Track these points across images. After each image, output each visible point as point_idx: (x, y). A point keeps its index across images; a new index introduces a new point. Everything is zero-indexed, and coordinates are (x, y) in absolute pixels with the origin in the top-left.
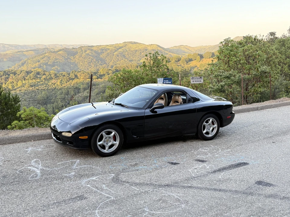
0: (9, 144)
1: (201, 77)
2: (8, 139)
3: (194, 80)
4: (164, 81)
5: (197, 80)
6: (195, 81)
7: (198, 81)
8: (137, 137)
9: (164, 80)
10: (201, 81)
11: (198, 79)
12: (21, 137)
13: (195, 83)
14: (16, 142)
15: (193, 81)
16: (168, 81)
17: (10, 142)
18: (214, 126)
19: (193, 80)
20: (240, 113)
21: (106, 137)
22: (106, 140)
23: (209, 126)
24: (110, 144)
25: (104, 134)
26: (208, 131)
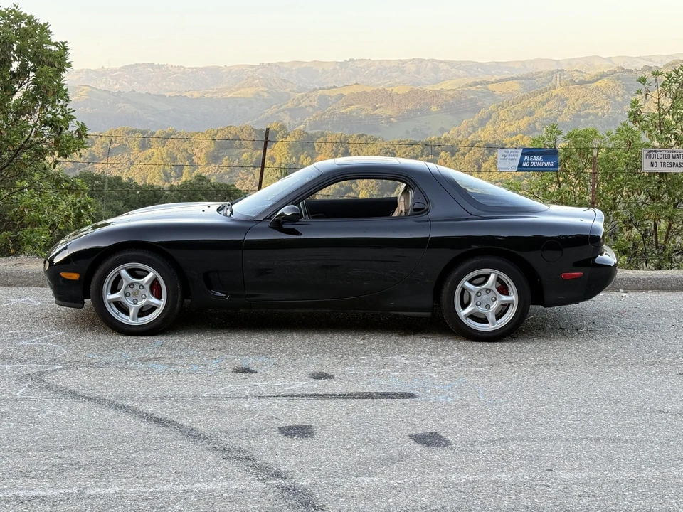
0: (5, 286)
2: (6, 275)
3: (659, 161)
4: (526, 157)
5: (672, 160)
6: (665, 164)
7: (677, 165)
8: (226, 295)
9: (523, 155)
11: (675, 157)
12: (37, 274)
13: (660, 169)
14: (22, 284)
15: (652, 164)
16: (539, 158)
17: (10, 281)
18: (506, 298)
19: (654, 161)
21: (130, 282)
22: (130, 290)
23: (484, 296)
24: (142, 303)
25: (124, 272)
26: (482, 309)
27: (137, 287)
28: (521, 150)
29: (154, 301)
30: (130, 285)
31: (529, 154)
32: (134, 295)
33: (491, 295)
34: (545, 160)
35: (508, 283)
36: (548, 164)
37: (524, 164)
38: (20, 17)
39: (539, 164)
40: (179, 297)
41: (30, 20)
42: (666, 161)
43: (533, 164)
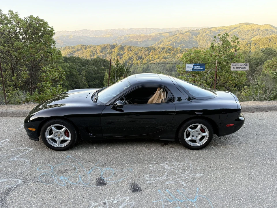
0: (22, 117)
1: (246, 64)
2: (23, 113)
3: (236, 67)
4: (195, 67)
5: (240, 67)
6: (238, 68)
8: (94, 135)
9: (194, 66)
10: (245, 68)
13: (236, 69)
15: (234, 68)
16: (199, 67)
17: (24, 115)
18: (204, 134)
19: (234, 67)
21: (56, 131)
22: (57, 134)
23: (196, 133)
24: (61, 139)
25: (53, 128)
26: (194, 138)
27: (59, 133)
28: (193, 64)
29: (66, 138)
30: (56, 132)
31: (196, 66)
32: (58, 136)
33: (198, 133)
34: (201, 67)
35: (205, 128)
36: (202, 69)
37: (194, 69)
38: (39, 20)
39: (199, 69)
40: (76, 137)
41: (42, 21)
42: (238, 67)
43: (197, 69)
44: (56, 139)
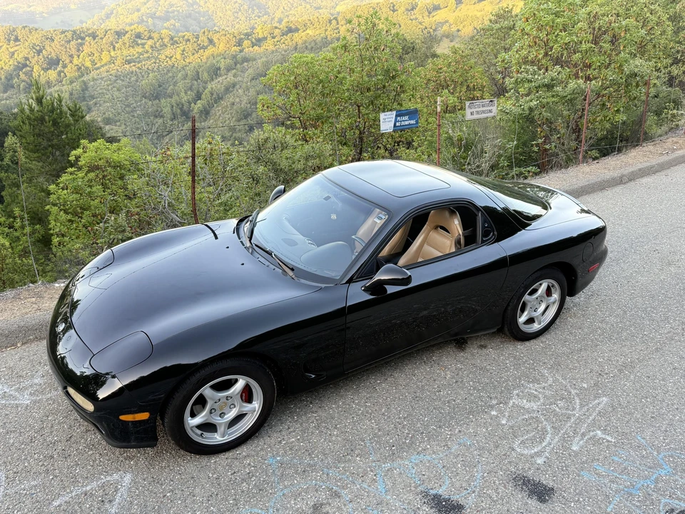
1: (491, 101)
3: (474, 110)
4: (398, 118)
5: (481, 109)
6: (478, 113)
7: (484, 112)
9: (397, 116)
10: (490, 111)
11: (483, 106)
13: (476, 116)
15: (472, 114)
16: (407, 118)
18: (552, 299)
19: (472, 110)
20: (582, 195)
21: (216, 398)
22: (215, 406)
24: (231, 415)
25: (208, 392)
26: (533, 314)
27: (223, 400)
28: (394, 113)
29: (248, 408)
30: (216, 401)
31: (400, 116)
32: (221, 409)
34: (410, 119)
35: (553, 286)
36: (412, 122)
37: (398, 124)
39: (407, 123)
42: (478, 110)
43: (403, 123)
44: (216, 420)
